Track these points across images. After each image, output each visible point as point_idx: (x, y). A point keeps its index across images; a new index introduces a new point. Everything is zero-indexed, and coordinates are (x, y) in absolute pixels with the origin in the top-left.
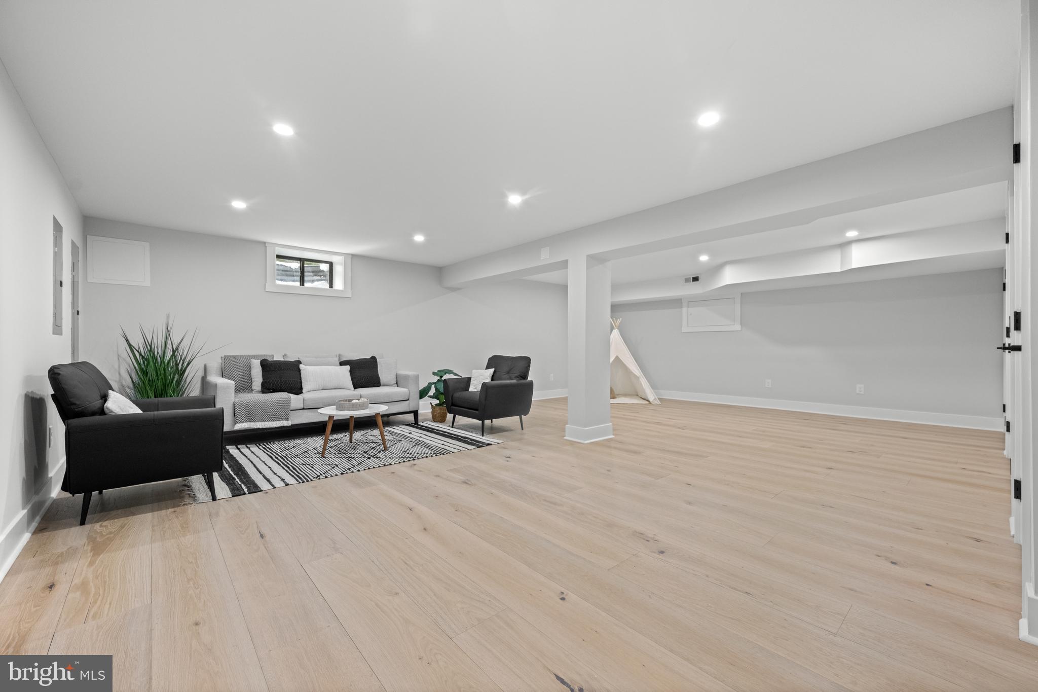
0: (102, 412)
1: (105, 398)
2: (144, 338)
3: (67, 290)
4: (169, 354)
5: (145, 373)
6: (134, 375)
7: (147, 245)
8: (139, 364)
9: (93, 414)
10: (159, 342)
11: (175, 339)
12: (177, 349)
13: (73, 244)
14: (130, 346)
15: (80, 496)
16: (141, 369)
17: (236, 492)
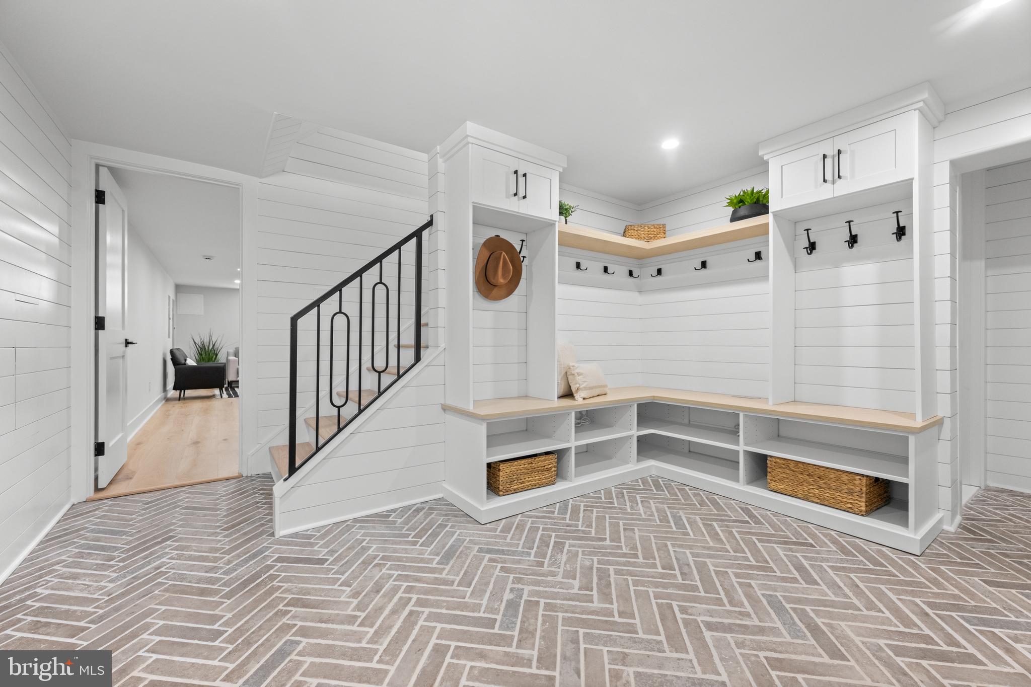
0: (185, 364)
1: (186, 360)
2: (201, 339)
3: (171, 321)
4: (211, 346)
5: (201, 354)
6: (196, 356)
7: (202, 296)
8: (198, 351)
9: (182, 364)
10: (206, 341)
11: (214, 340)
12: (215, 344)
13: (173, 300)
14: (195, 343)
15: (178, 391)
16: (199, 353)
17: (230, 396)
